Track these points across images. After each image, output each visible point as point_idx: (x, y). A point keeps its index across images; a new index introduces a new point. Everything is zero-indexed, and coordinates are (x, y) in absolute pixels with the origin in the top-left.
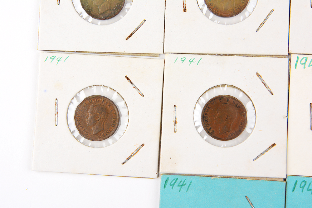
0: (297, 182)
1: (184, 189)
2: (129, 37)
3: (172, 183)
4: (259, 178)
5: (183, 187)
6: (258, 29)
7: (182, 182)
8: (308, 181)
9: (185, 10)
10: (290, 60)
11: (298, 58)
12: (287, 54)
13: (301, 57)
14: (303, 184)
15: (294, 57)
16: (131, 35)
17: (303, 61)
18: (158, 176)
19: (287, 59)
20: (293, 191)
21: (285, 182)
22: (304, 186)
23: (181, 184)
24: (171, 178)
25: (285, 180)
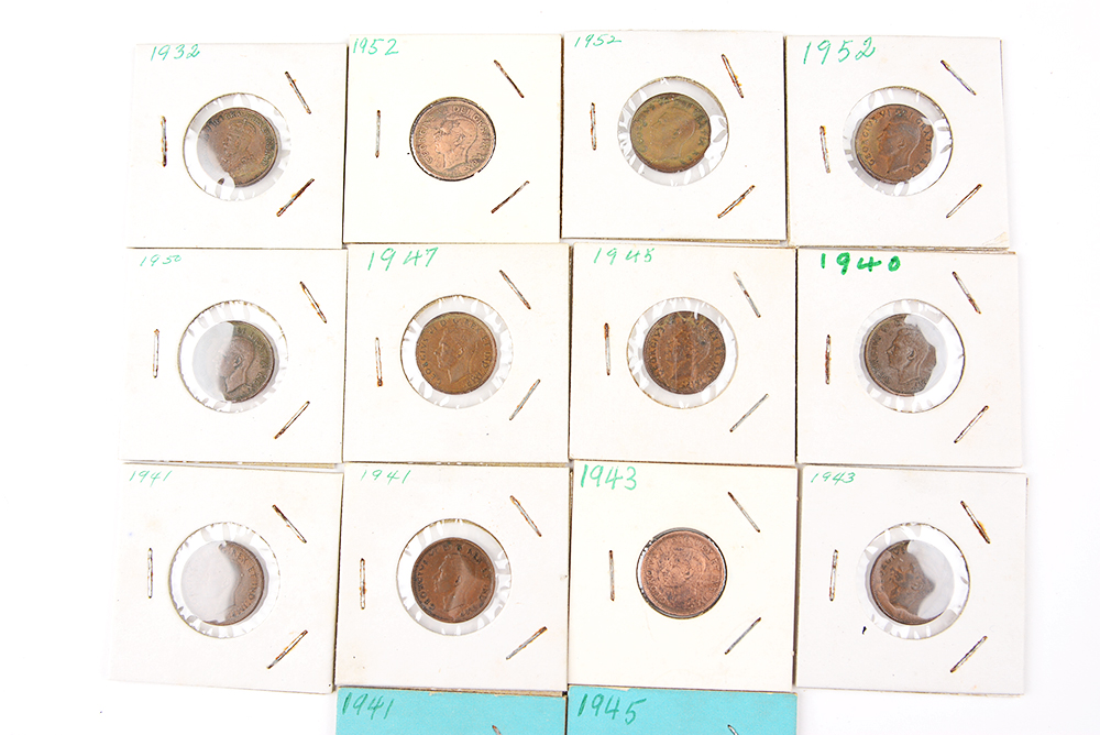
0: (586, 696)
1: (380, 712)
2: (280, 433)
3: (358, 704)
4: (515, 693)
5: (378, 710)
6: (513, 416)
7: (376, 702)
8: (607, 695)
9: (380, 383)
10: (571, 471)
11: (586, 467)
12: (567, 461)
13: (591, 465)
14: (598, 699)
15: (578, 467)
16: (284, 430)
17: (596, 474)
18: (334, 689)
19: (568, 470)
20: (580, 714)
21: (564, 698)
22: (600, 704)
23: (374, 705)
24: (357, 693)
25: (565, 693)
